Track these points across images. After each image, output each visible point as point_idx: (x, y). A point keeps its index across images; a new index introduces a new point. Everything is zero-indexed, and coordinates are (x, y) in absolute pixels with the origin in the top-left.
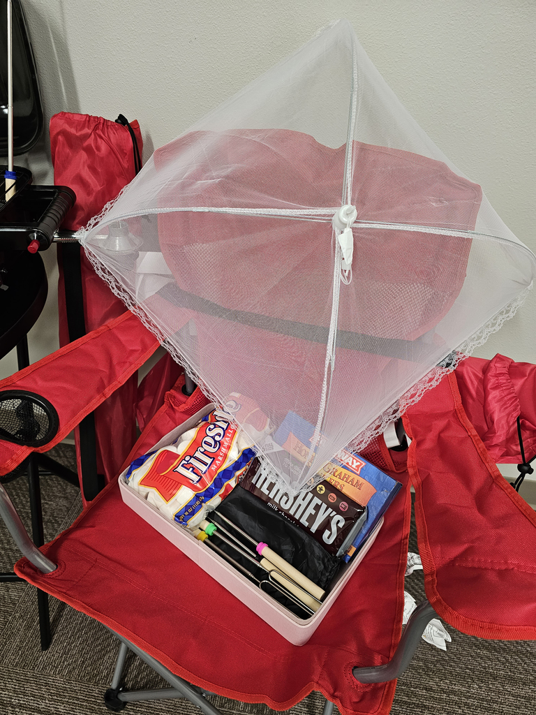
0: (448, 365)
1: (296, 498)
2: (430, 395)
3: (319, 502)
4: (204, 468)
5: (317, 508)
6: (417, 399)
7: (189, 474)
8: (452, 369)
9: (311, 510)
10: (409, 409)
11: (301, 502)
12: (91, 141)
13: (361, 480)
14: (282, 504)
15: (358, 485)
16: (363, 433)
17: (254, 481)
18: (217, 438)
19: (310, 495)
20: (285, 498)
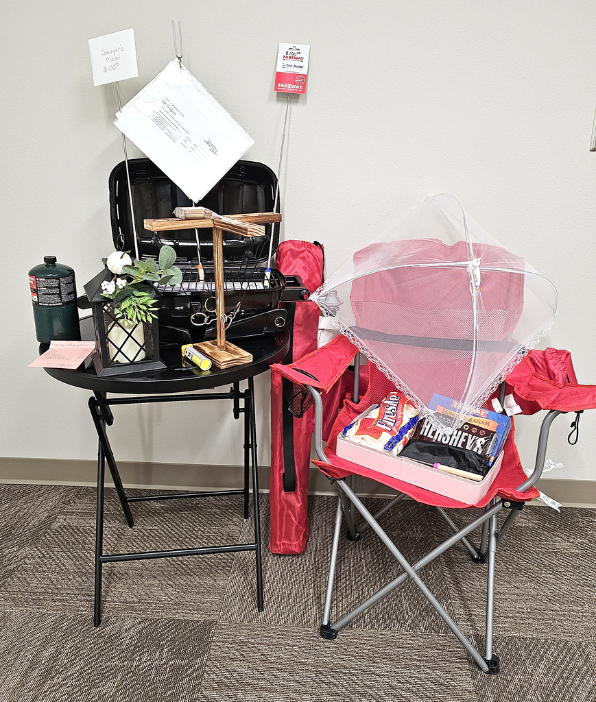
0: (523, 352)
1: (451, 436)
2: (517, 368)
3: (467, 434)
4: (392, 424)
5: (466, 438)
6: (511, 371)
7: (384, 427)
8: (526, 354)
9: (463, 440)
10: (507, 376)
11: (455, 437)
12: (305, 254)
13: (488, 420)
14: (443, 441)
15: (488, 424)
16: (484, 394)
17: (421, 433)
18: (393, 411)
19: (460, 432)
20: (444, 438)
